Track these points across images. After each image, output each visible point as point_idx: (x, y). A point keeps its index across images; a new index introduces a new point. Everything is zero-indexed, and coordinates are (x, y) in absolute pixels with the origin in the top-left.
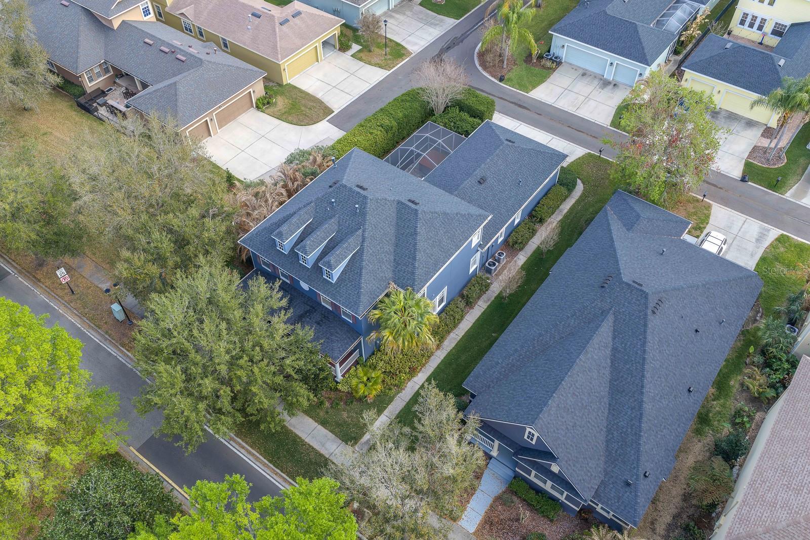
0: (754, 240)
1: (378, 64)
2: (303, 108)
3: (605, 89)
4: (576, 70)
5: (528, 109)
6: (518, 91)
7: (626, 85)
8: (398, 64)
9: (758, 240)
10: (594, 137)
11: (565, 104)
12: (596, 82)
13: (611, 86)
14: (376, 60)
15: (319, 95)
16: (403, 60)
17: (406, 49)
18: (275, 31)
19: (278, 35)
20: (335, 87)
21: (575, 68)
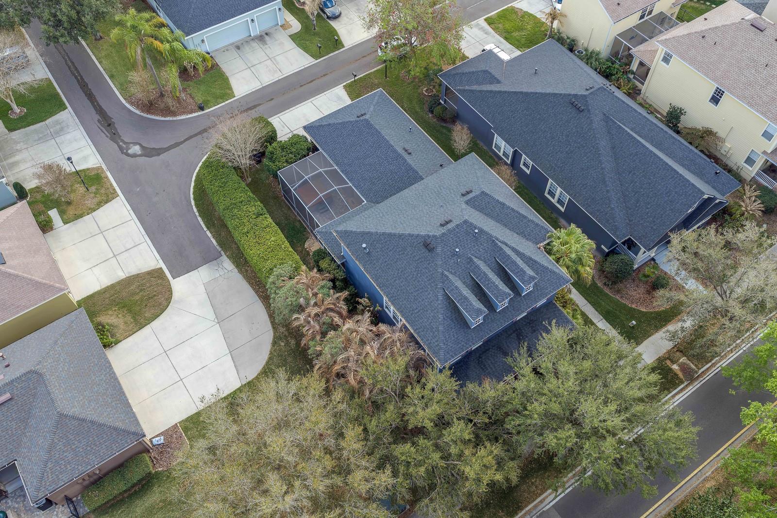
0: (486, 36)
1: (101, 202)
2: (137, 297)
3: (268, 43)
4: (227, 50)
5: (260, 105)
6: (227, 102)
7: (272, 27)
8: (111, 184)
9: (486, 33)
10: (324, 75)
11: (268, 77)
12: (254, 44)
13: (267, 38)
14: (90, 202)
15: (121, 275)
16: (107, 177)
17: (88, 169)
18: (10, 275)
19: (20, 274)
20: (115, 256)
21: (226, 49)
